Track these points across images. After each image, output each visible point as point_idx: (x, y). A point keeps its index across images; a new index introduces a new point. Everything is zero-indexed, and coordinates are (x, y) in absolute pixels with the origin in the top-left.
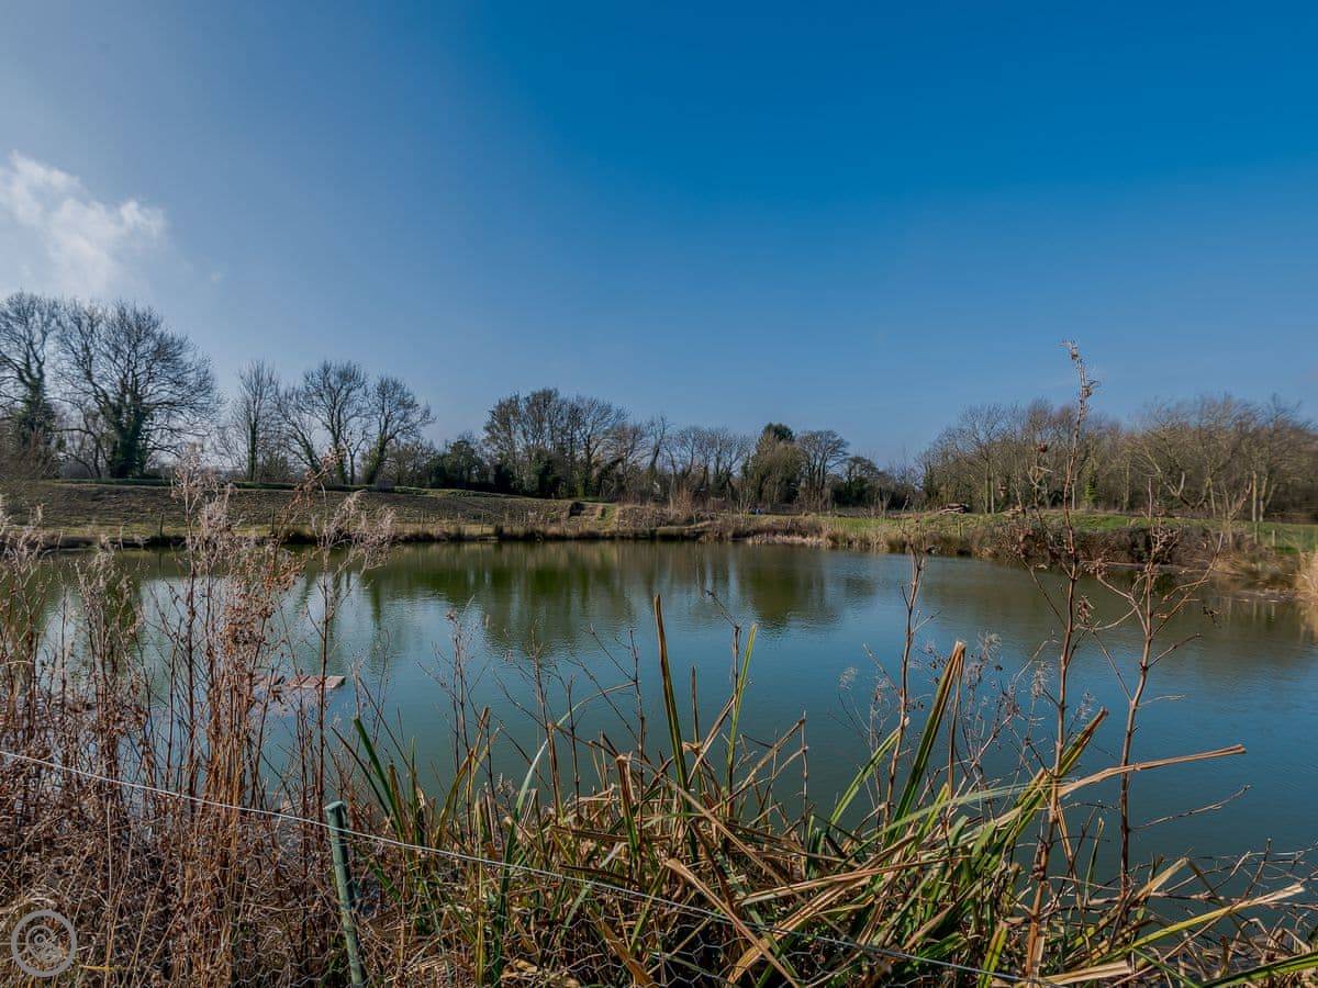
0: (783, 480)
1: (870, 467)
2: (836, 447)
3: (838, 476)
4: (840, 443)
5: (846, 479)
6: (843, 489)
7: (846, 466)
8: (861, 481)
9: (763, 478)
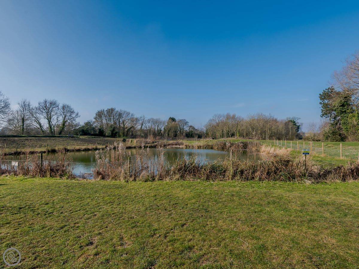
0: (174, 131)
1: (194, 128)
2: (186, 123)
3: (187, 130)
4: (187, 122)
5: (188, 131)
6: (188, 133)
7: (188, 128)
8: (192, 131)
9: (169, 131)
